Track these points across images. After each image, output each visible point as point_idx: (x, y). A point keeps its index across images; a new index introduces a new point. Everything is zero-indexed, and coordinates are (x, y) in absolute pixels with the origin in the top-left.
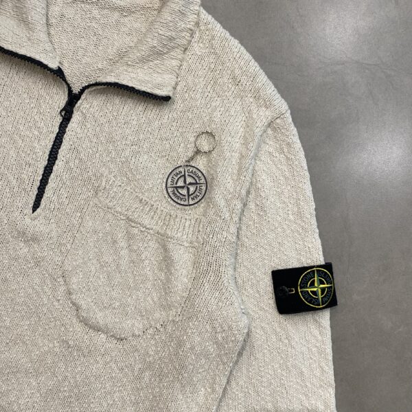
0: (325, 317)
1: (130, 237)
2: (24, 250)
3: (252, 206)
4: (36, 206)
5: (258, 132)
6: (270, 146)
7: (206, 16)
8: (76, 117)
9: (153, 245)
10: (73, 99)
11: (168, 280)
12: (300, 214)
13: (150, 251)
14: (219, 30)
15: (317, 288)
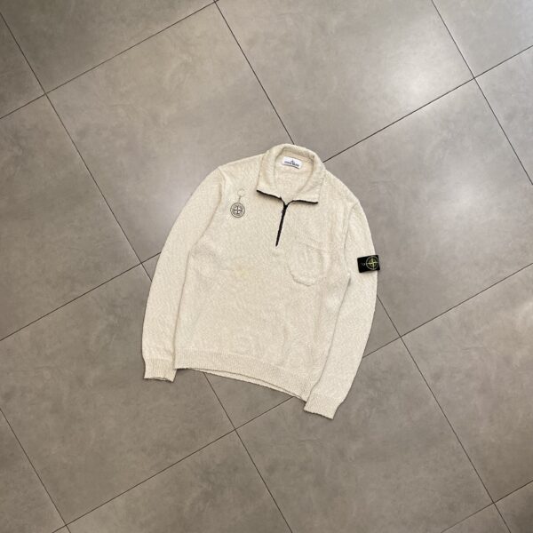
0: (376, 273)
1: (308, 252)
2: (274, 259)
3: (349, 236)
4: (277, 244)
5: (349, 210)
6: (354, 215)
7: (328, 172)
8: (287, 213)
10: (285, 207)
11: (322, 265)
12: (366, 238)
13: (315, 255)
14: (332, 177)
15: (373, 263)
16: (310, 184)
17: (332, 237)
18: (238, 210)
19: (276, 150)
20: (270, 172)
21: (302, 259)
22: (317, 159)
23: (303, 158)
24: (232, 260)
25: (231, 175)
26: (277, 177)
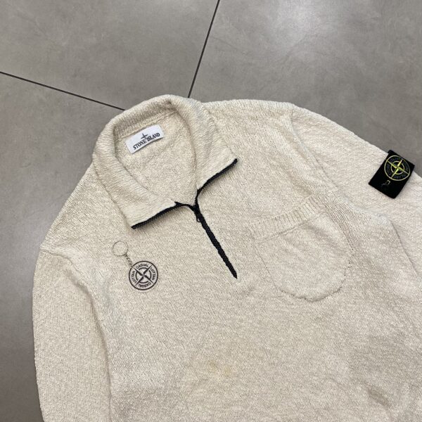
0: (414, 175)
1: (289, 241)
2: (252, 299)
3: (326, 165)
4: (235, 274)
5: (291, 130)
6: (303, 129)
7: (209, 105)
8: (205, 215)
9: (304, 232)
10: (196, 209)
11: (330, 240)
12: (351, 144)
13: (306, 237)
14: (222, 104)
15: (398, 168)
16: (201, 144)
17: (304, 188)
19: (104, 144)
20: (125, 181)
21: (292, 261)
22: (177, 100)
23: (155, 119)
24: (189, 366)
25: (71, 241)
26: (141, 178)
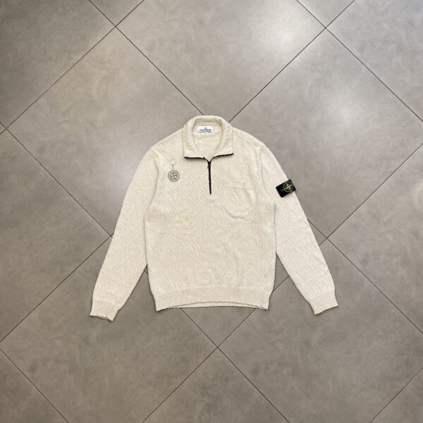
0: (294, 193)
1: (236, 192)
2: (212, 205)
3: (264, 172)
4: (211, 193)
5: (258, 153)
6: (263, 156)
7: (235, 129)
8: (211, 167)
9: (242, 192)
10: (209, 163)
11: (250, 199)
12: (278, 170)
13: (242, 193)
14: (239, 131)
15: (289, 187)
16: (223, 141)
17: (251, 176)
18: (174, 176)
19: (190, 123)
20: (190, 140)
21: (233, 199)
22: (224, 121)
23: (212, 124)
24: (179, 214)
25: (163, 152)
26: (196, 143)
